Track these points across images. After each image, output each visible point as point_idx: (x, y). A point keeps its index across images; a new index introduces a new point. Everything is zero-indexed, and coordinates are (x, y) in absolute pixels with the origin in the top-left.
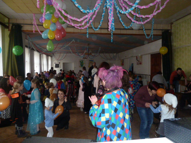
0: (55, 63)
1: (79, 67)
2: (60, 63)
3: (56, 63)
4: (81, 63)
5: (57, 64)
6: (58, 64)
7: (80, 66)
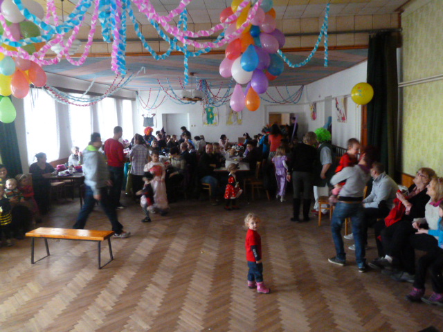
0: (143, 115)
1: (204, 123)
2: (154, 115)
3: (145, 117)
4: (208, 113)
5: (147, 118)
6: (151, 116)
7: (206, 121)
